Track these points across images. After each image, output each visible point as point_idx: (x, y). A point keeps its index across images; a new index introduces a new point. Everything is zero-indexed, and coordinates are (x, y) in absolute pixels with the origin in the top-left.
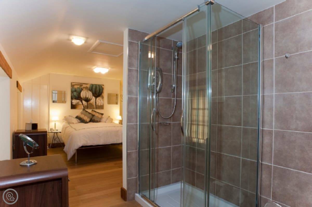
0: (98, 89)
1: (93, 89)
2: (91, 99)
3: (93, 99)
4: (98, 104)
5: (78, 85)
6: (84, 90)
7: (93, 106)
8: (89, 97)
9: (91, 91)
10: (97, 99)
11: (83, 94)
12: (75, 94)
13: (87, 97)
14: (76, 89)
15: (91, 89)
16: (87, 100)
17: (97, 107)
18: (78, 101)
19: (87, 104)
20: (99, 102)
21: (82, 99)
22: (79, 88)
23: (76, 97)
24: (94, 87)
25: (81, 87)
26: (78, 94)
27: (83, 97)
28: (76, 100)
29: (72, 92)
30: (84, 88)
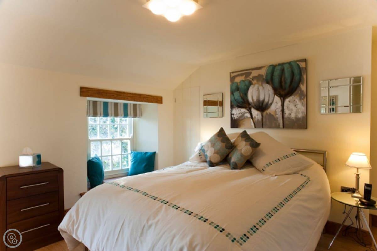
0: (287, 74)
1: (274, 77)
2: (271, 104)
3: (275, 102)
4: (290, 114)
5: (242, 75)
6: (254, 85)
7: (276, 120)
8: (266, 100)
9: (270, 83)
10: (287, 101)
11: (253, 95)
12: (237, 95)
13: (262, 98)
14: (239, 84)
15: (269, 77)
16: (262, 107)
17: (286, 122)
18: (243, 110)
19: (262, 116)
20: (292, 110)
21: (250, 106)
22: (243, 81)
23: (238, 103)
24: (277, 73)
25: (248, 78)
26: (242, 95)
27: (253, 100)
28: (240, 109)
29: (232, 93)
30: (254, 78)
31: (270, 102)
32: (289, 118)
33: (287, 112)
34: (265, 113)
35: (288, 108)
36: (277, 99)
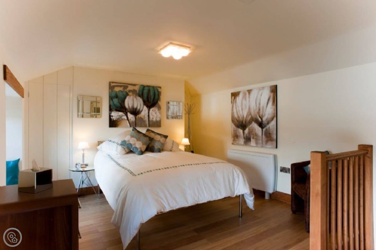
0: (152, 93)
1: (144, 94)
2: (142, 111)
3: (144, 110)
4: (153, 118)
5: (121, 86)
6: (131, 95)
7: (145, 121)
8: (139, 108)
9: (141, 97)
10: (151, 110)
11: (129, 102)
12: (116, 101)
13: (135, 107)
14: (118, 93)
15: (141, 93)
16: (135, 112)
17: (151, 123)
18: (121, 113)
19: (136, 118)
20: (154, 116)
21: (127, 111)
22: (121, 91)
23: (117, 107)
24: (145, 92)
25: (125, 90)
26: (120, 102)
27: (129, 107)
28: (117, 112)
29: (111, 98)
30: (130, 91)
31: (141, 110)
32: (152, 121)
33: (151, 117)
34: (137, 117)
35: (152, 114)
36: (145, 108)
